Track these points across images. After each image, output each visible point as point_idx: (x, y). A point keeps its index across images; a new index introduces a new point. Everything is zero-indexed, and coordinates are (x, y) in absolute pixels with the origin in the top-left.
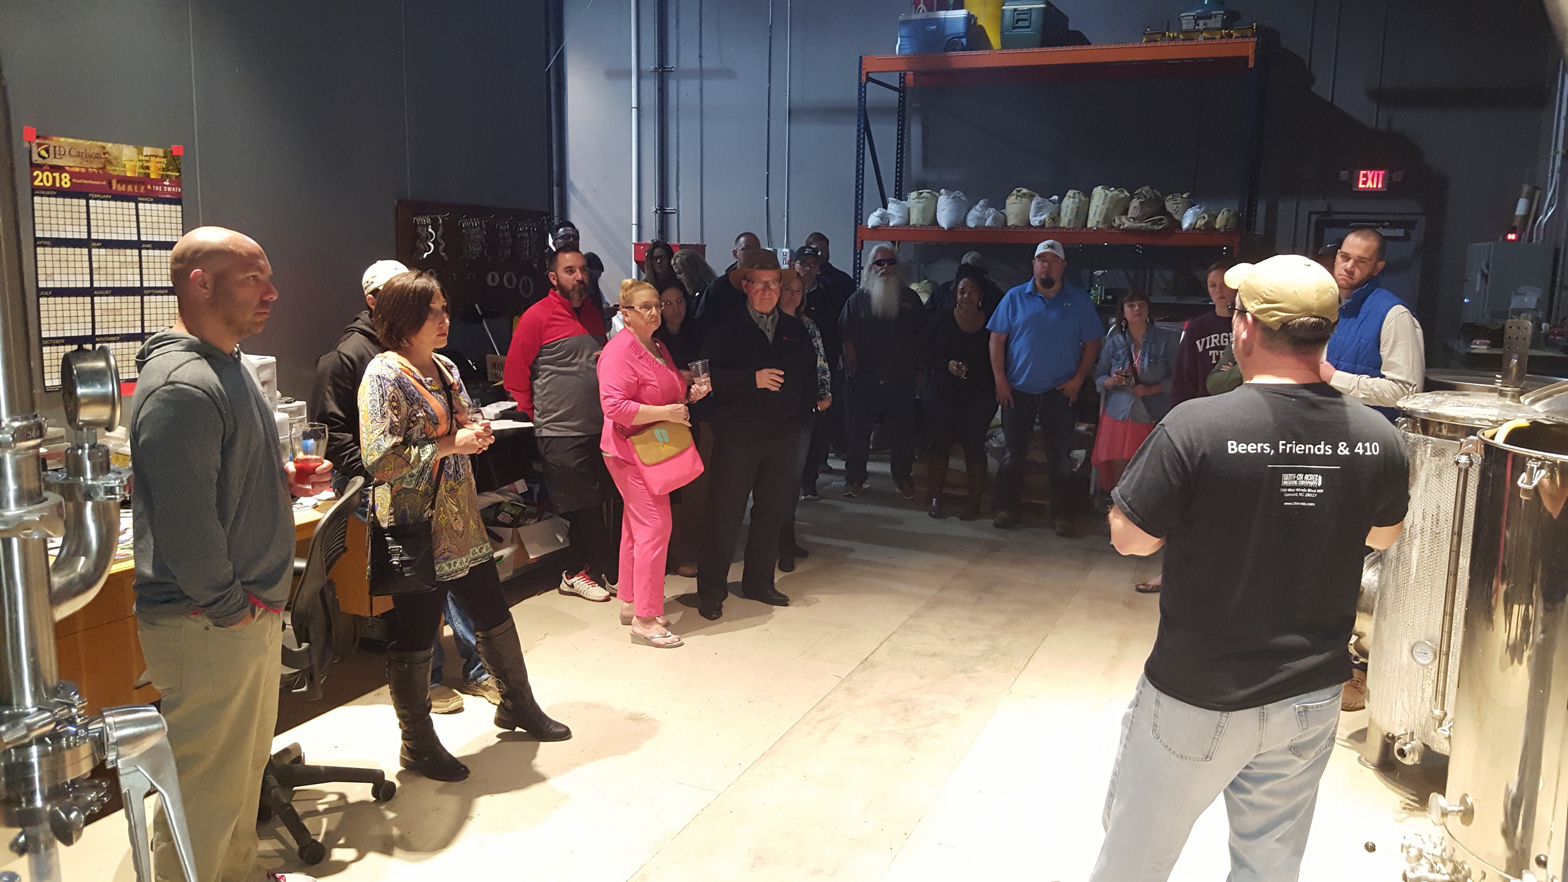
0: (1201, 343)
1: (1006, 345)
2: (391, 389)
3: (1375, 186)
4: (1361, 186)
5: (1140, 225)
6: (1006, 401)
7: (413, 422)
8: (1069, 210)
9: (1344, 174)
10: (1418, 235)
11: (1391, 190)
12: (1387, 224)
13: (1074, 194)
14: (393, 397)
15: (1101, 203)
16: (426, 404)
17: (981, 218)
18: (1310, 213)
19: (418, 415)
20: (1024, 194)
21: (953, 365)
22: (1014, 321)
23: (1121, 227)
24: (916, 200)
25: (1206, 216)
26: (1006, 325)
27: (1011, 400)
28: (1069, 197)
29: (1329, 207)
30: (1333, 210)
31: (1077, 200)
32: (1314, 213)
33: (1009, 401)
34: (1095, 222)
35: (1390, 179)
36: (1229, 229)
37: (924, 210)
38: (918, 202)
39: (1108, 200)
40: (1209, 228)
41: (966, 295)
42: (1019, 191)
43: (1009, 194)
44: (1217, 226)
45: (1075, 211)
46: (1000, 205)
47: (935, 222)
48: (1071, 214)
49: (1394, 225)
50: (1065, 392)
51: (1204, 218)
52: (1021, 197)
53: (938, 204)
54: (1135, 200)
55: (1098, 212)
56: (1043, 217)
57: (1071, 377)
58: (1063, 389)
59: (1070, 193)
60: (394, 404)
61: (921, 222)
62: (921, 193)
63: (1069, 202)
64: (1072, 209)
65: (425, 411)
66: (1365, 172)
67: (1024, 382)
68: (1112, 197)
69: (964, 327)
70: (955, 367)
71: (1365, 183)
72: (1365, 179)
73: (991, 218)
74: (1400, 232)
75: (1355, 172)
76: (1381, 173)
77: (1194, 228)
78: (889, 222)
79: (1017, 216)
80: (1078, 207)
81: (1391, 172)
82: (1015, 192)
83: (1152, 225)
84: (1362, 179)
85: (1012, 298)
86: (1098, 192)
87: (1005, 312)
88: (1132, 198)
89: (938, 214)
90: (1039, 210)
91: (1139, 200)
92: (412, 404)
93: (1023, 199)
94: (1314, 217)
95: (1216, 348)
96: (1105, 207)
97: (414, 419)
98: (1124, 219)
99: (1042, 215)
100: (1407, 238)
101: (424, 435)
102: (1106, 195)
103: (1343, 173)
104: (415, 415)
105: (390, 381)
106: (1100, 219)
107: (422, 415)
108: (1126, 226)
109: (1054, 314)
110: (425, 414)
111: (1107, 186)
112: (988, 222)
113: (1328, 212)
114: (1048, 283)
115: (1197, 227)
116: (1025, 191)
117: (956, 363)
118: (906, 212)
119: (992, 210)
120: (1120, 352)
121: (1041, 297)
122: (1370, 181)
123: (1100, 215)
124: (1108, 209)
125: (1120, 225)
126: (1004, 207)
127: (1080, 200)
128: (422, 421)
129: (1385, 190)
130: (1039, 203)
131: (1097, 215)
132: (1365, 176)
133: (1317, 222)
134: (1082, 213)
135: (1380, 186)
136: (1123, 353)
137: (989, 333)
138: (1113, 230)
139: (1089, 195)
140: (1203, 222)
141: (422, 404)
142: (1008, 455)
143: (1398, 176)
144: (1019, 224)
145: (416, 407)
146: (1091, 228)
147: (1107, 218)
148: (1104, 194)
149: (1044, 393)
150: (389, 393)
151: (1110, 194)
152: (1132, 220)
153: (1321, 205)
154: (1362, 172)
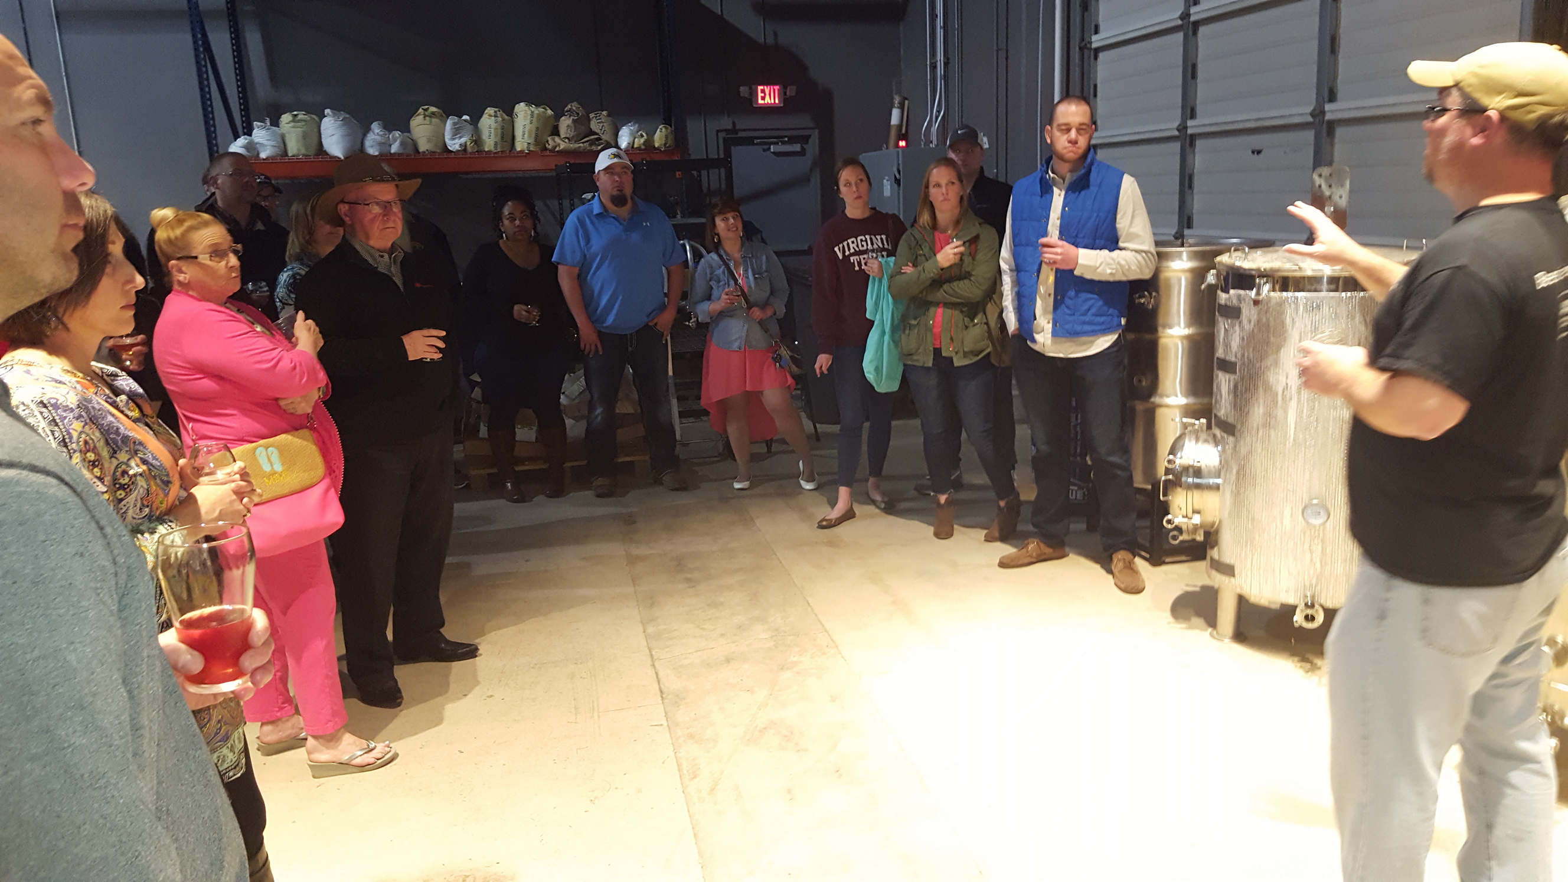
0: (839, 249)
1: (581, 278)
2: (77, 426)
3: (773, 102)
4: (760, 101)
5: (577, 145)
6: (593, 347)
7: (122, 487)
8: (492, 131)
9: (744, 90)
10: (813, 147)
11: (788, 106)
12: (786, 139)
13: (495, 112)
14: (86, 442)
15: (528, 122)
16: (141, 448)
17: (384, 143)
18: (718, 131)
19: (131, 472)
20: (433, 113)
21: (520, 311)
22: (589, 249)
23: (557, 149)
24: (292, 124)
25: (644, 134)
26: (578, 256)
27: (599, 345)
28: (490, 116)
29: (734, 124)
30: (737, 128)
31: (500, 119)
32: (721, 131)
33: (596, 346)
34: (526, 145)
35: (785, 93)
36: (670, 147)
37: (305, 136)
38: (293, 127)
39: (535, 116)
40: (649, 145)
41: (517, 222)
42: (426, 110)
43: (413, 113)
44: (657, 145)
45: (500, 131)
46: (406, 129)
47: (320, 150)
48: (496, 135)
49: (792, 140)
50: (658, 327)
51: (642, 136)
52: (430, 117)
53: (322, 128)
54: (563, 118)
55: (526, 133)
56: (463, 140)
57: (663, 308)
58: (656, 324)
59: (490, 111)
60: (91, 456)
61: (303, 151)
62: (296, 115)
63: (489, 122)
64: (496, 129)
65: (144, 462)
66: (762, 87)
67: (614, 320)
68: (539, 115)
69: (520, 262)
70: (524, 313)
71: (763, 98)
72: (763, 95)
73: (398, 143)
74: (797, 147)
75: (753, 87)
76: (776, 88)
77: (633, 147)
78: (258, 154)
79: (429, 140)
80: (503, 128)
81: (785, 88)
82: (421, 110)
83: (591, 145)
84: (760, 95)
85: (581, 221)
86: (522, 109)
87: (575, 238)
88: (559, 115)
89: (323, 140)
90: (457, 132)
91: (572, 118)
92: (115, 452)
93: (434, 120)
94: (722, 135)
95: (857, 253)
96: (534, 127)
97: (125, 480)
98: (557, 139)
99: (461, 137)
100: (803, 153)
101: (147, 510)
102: (532, 112)
103: (742, 89)
104: (125, 473)
105: (72, 410)
106: (532, 141)
107: (140, 470)
108: (562, 147)
109: (635, 237)
110: (145, 467)
111: (530, 102)
112: (395, 148)
113: (734, 130)
114: (619, 200)
115: (635, 146)
116: (433, 109)
117: (524, 307)
118: (280, 140)
119: (397, 134)
120: (720, 271)
121: (613, 217)
122: (768, 96)
123: (530, 136)
124: (537, 129)
125: (556, 147)
126: (409, 131)
127: (503, 120)
128: (141, 483)
129: (782, 105)
130: (455, 124)
131: (526, 136)
132: (763, 91)
133: (725, 139)
134: (508, 135)
135: (777, 101)
136: (724, 272)
137: (555, 267)
138: (548, 153)
139: (510, 112)
140: (642, 140)
141: (135, 447)
142: (599, 411)
143: (791, 91)
144: (433, 149)
145: (123, 456)
146: (522, 152)
147: (539, 141)
148: (529, 112)
149: (637, 332)
150: (75, 435)
151: (536, 112)
152: (567, 140)
153: (726, 122)
154: (760, 88)
